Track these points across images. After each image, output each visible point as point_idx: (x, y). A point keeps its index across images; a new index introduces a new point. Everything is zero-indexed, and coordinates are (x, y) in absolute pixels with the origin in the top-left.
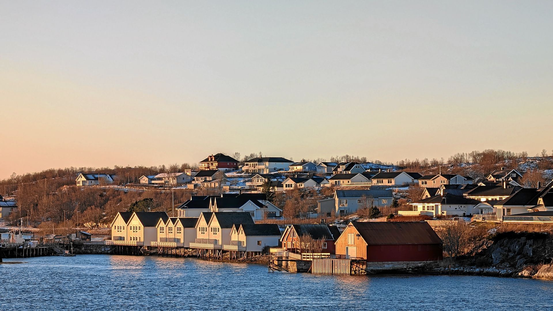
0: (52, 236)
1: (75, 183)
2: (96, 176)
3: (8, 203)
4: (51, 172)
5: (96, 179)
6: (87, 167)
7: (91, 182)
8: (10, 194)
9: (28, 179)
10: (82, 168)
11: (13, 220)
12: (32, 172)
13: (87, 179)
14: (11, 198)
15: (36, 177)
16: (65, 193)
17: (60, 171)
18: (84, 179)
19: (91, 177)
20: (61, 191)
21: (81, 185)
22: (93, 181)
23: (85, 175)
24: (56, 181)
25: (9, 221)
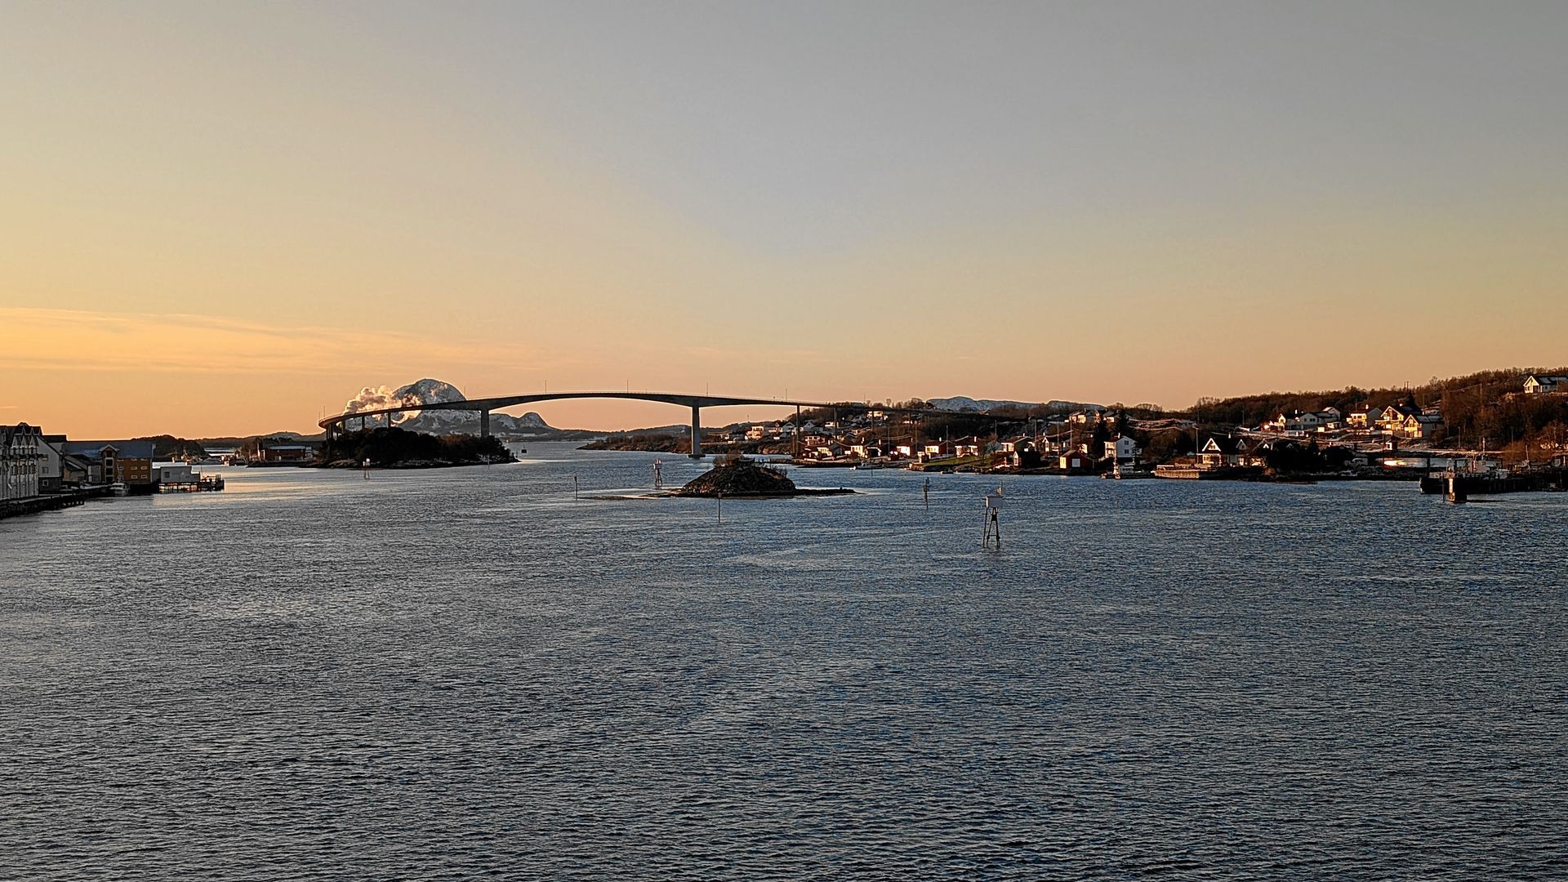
0: (1525, 463)
1: (1523, 389)
2: (1553, 379)
3: (1430, 417)
4: (1486, 374)
5: (1554, 383)
6: (1536, 368)
7: (1546, 388)
8: (1430, 406)
9: (1453, 385)
10: (1529, 369)
11: (1438, 440)
12: (1458, 376)
13: (1541, 383)
14: (1433, 411)
15: (1464, 382)
16: (1510, 403)
17: (1497, 374)
18: (1536, 383)
19: (1545, 380)
20: (1503, 400)
21: (1532, 392)
22: (1548, 386)
23: (1537, 378)
24: (1494, 387)
25: (1433, 441)
